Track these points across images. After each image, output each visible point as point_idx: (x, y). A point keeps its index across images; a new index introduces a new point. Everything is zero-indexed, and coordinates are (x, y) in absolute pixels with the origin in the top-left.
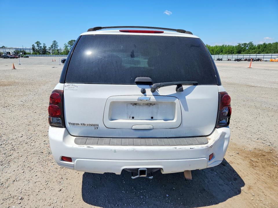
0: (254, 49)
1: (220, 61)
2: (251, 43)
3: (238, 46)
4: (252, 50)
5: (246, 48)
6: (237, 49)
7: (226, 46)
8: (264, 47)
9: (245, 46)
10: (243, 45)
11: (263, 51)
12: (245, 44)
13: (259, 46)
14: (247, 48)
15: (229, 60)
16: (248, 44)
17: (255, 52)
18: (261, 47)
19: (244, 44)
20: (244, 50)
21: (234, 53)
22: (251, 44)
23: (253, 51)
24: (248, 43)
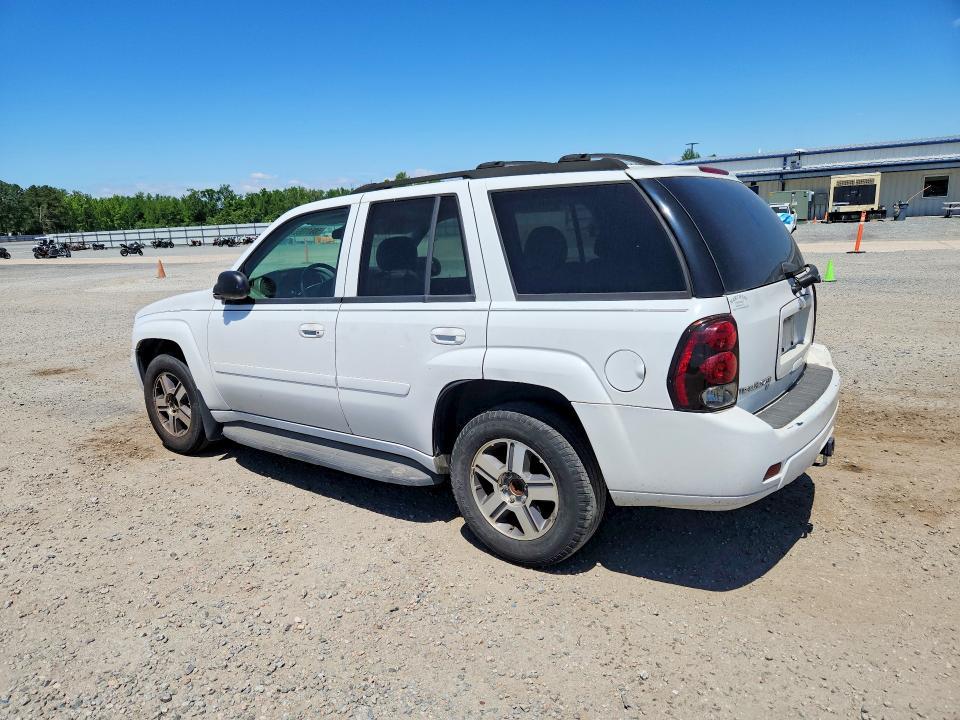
0: (239, 206)
1: (169, 248)
2: (226, 189)
3: (190, 197)
4: (234, 211)
5: (215, 205)
6: (189, 209)
7: (149, 197)
8: (266, 202)
9: (211, 198)
10: (205, 195)
11: (266, 214)
12: (210, 193)
13: (252, 199)
14: (219, 205)
15: (194, 243)
16: (218, 192)
17: (246, 216)
18: (256, 200)
19: (207, 191)
20: (214, 212)
21: (183, 221)
22: (225, 191)
23: (239, 212)
24: (217, 189)
